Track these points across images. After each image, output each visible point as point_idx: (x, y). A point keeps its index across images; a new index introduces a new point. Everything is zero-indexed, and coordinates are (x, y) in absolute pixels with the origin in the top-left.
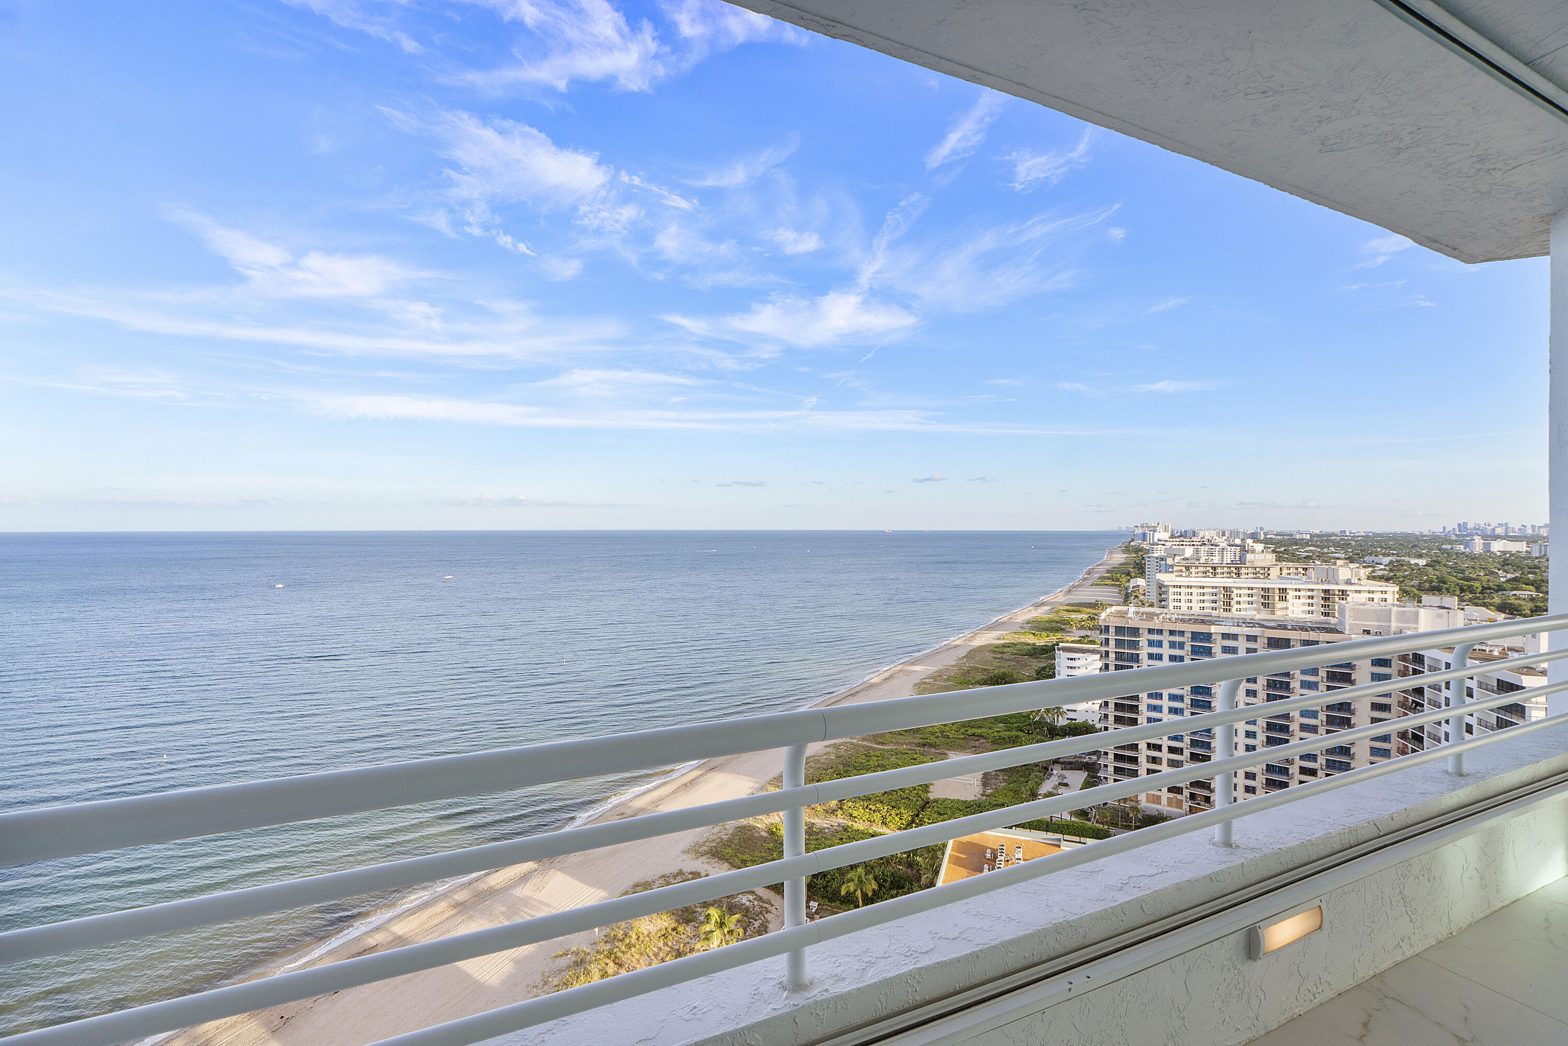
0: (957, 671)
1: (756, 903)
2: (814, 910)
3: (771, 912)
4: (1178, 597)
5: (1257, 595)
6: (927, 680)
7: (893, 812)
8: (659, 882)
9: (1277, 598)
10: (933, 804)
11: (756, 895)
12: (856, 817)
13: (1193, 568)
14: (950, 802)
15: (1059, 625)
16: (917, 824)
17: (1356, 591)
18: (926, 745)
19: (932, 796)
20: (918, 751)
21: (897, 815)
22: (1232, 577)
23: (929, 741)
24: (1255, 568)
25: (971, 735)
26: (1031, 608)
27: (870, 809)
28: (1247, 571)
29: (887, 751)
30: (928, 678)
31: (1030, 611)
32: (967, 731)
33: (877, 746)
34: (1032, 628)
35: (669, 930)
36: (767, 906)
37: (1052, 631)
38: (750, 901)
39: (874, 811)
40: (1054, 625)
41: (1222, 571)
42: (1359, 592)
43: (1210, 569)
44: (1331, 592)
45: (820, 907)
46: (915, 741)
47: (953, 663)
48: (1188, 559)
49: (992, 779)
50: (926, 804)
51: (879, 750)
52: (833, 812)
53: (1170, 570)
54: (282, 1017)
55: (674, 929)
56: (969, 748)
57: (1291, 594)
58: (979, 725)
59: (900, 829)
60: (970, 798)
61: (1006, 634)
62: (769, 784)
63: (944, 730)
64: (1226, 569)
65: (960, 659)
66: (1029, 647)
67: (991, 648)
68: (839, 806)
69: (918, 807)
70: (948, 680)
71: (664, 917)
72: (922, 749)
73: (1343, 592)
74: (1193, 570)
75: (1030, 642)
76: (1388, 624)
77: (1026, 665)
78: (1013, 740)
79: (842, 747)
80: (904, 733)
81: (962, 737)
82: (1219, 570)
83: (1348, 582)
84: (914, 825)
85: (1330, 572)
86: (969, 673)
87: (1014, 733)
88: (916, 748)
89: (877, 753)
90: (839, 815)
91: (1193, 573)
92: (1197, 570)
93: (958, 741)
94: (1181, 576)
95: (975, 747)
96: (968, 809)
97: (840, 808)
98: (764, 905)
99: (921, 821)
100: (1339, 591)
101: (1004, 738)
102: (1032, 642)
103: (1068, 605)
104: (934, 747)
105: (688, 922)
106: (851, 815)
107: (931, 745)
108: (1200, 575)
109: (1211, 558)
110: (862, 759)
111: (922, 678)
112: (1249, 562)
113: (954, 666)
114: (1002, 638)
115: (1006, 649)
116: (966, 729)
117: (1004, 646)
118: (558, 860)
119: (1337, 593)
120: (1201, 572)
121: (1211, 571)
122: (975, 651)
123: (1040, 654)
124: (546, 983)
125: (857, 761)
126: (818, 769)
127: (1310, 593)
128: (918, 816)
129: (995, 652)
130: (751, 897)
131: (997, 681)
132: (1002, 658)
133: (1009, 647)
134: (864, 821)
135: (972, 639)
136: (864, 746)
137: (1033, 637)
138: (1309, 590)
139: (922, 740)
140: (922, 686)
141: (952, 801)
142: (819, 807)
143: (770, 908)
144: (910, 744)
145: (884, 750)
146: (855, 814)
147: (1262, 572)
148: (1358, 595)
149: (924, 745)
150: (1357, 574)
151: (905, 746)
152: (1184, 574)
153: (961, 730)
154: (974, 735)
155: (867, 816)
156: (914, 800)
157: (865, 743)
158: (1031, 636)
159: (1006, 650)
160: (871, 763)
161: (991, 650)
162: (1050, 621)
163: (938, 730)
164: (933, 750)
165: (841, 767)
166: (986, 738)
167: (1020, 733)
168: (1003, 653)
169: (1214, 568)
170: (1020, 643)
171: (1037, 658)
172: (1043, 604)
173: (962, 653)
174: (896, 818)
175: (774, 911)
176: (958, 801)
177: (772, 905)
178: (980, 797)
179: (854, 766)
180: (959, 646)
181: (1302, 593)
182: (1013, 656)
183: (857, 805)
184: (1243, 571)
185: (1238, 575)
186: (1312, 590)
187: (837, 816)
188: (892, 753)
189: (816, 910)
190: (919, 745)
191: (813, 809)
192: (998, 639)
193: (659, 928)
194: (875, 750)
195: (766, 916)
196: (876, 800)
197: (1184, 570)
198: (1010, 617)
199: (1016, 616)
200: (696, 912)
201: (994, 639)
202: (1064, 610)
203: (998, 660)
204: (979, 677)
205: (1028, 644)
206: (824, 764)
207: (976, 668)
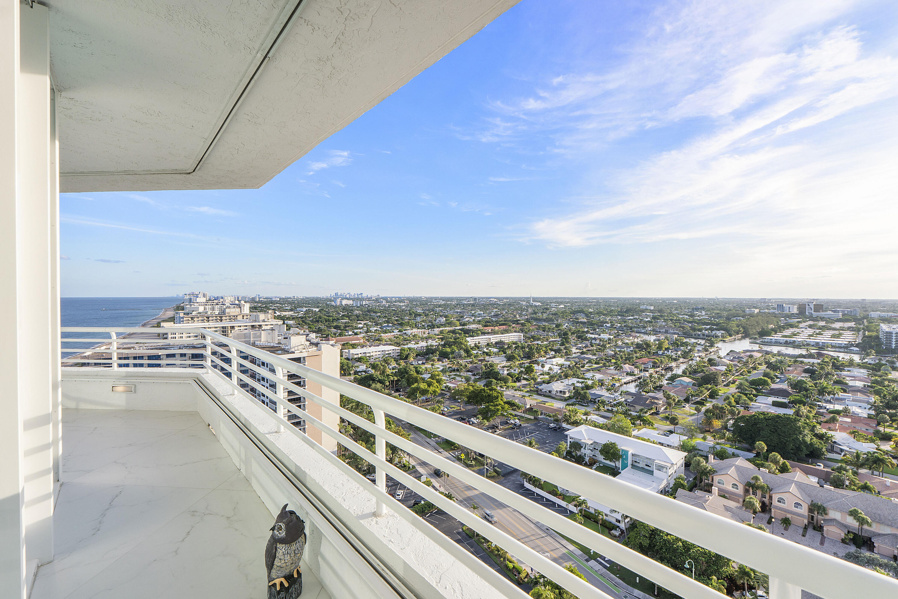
4: (174, 336)
5: (220, 331)
9: (230, 331)
13: (196, 318)
17: (266, 325)
22: (218, 322)
24: (230, 316)
28: (226, 318)
41: (212, 319)
42: (267, 325)
43: (205, 318)
44: (255, 326)
48: (200, 313)
53: (182, 320)
57: (236, 328)
64: (214, 318)
73: (260, 326)
74: (196, 319)
76: (249, 340)
82: (210, 319)
83: (264, 321)
85: (257, 316)
91: (196, 321)
92: (198, 319)
94: (189, 323)
100: (258, 325)
108: (199, 322)
109: (214, 312)
112: (227, 313)
119: (257, 326)
120: (200, 320)
121: (206, 319)
127: (246, 328)
138: (245, 326)
147: (233, 318)
148: (266, 326)
150: (267, 317)
152: (190, 322)
169: (208, 318)
181: (242, 328)
184: (224, 318)
185: (221, 320)
186: (247, 326)
197: (190, 319)
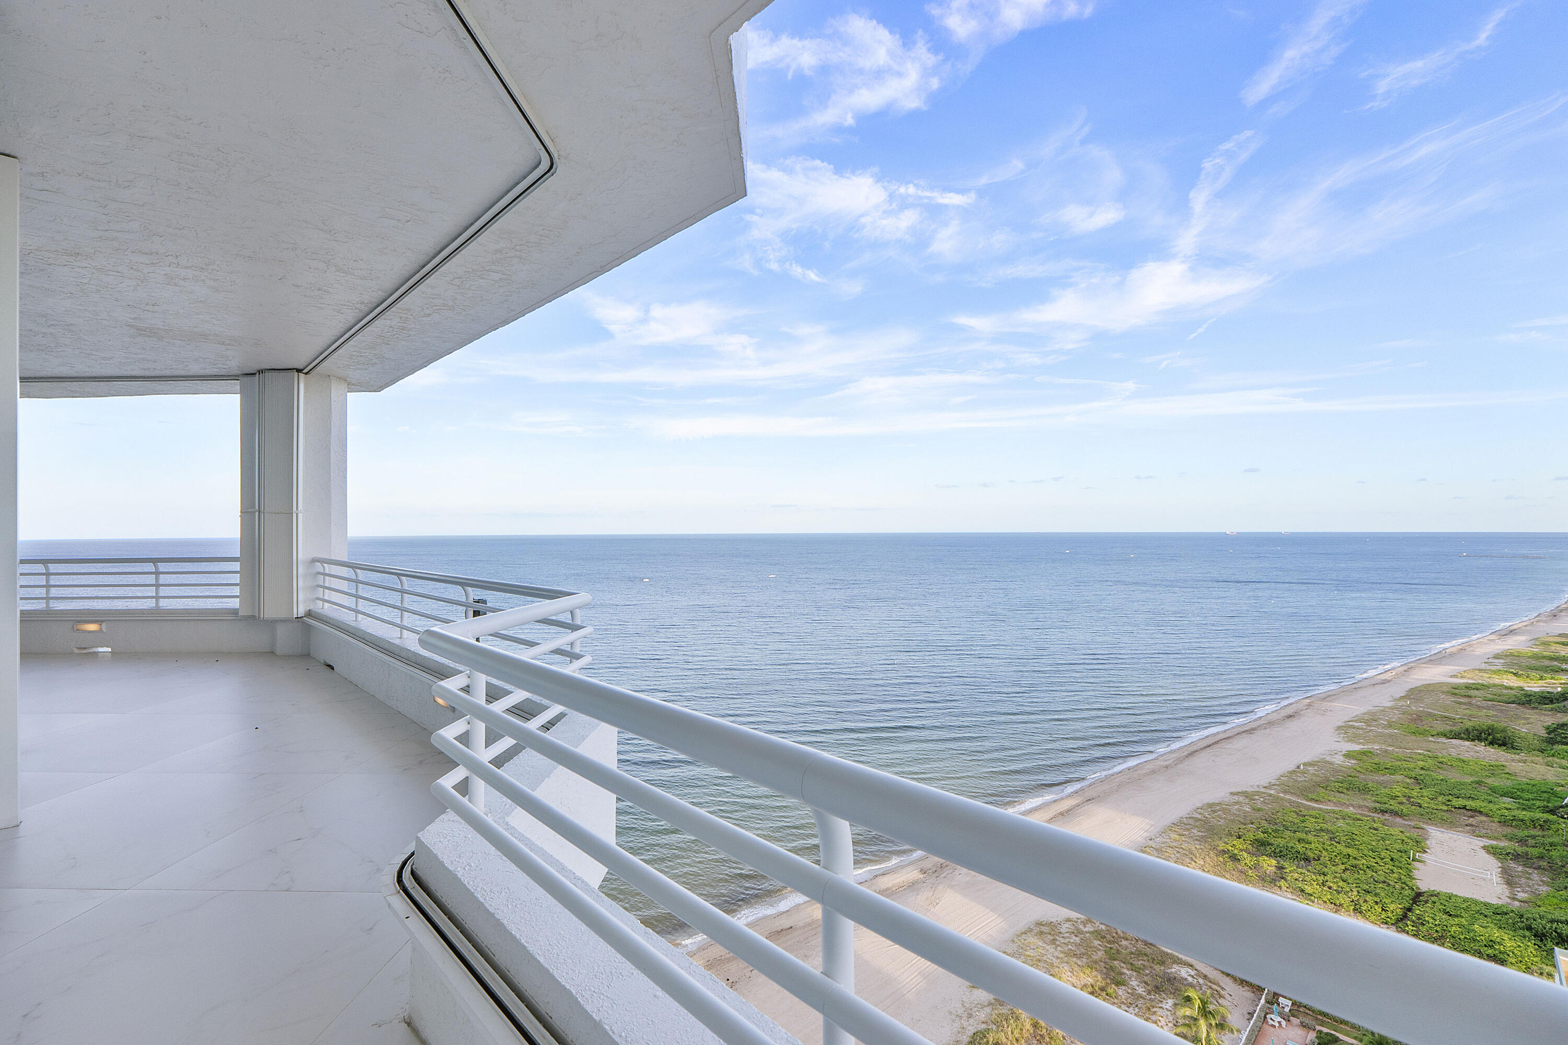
0: (1399, 716)
1: (1201, 981)
2: (1287, 1010)
3: (1224, 998)
6: (1356, 724)
7: (1368, 898)
8: (1066, 925)
10: (1434, 899)
11: (1196, 970)
12: (1311, 895)
14: (1460, 900)
15: (1556, 663)
16: (1413, 922)
18: (1386, 812)
19: (1423, 886)
20: (1376, 819)
21: (1377, 903)
23: (1392, 807)
25: (1459, 808)
26: (1492, 637)
27: (1330, 888)
29: (1328, 812)
30: (1356, 721)
31: (1490, 640)
32: (1449, 801)
33: (1308, 803)
34: (1512, 665)
35: (1097, 988)
36: (1219, 989)
37: (1546, 672)
38: (1193, 977)
39: (1339, 893)
40: (1547, 663)
45: (1296, 1008)
46: (1365, 803)
47: (1389, 704)
49: (1521, 877)
50: (1418, 897)
51: (1314, 809)
52: (1273, 881)
54: (728, 980)
55: (1102, 989)
56: (1461, 826)
58: (1468, 795)
59: (1386, 923)
60: (1494, 901)
61: (1465, 671)
62: (1170, 830)
63: (1411, 795)
65: (1398, 700)
66: (1513, 692)
67: (1445, 689)
68: (1280, 875)
69: (1408, 899)
70: (1390, 725)
71: (1088, 971)
72: (1382, 818)
75: (1512, 684)
77: (1518, 717)
78: (1540, 825)
79: (1257, 797)
80: (1345, 791)
81: (1445, 808)
84: (1409, 922)
86: (1422, 721)
87: (1541, 815)
88: (1374, 815)
89: (1314, 813)
90: (1284, 888)
93: (1440, 814)
95: (1471, 825)
96: (1499, 917)
97: (1283, 878)
98: (1214, 987)
99: (1419, 919)
101: (1522, 820)
102: (1516, 685)
103: (1560, 635)
104: (1401, 816)
105: (1118, 984)
106: (1302, 891)
107: (1395, 814)
110: (1293, 818)
111: (1347, 719)
113: (1392, 708)
114: (1460, 675)
115: (1472, 691)
116: (1447, 798)
117: (1468, 687)
118: (943, 875)
122: (1420, 691)
123: (1539, 703)
124: (970, 1016)
125: (1286, 818)
126: (1233, 821)
128: (1410, 910)
129: (1455, 694)
130: (1193, 973)
131: (1478, 737)
132: (1470, 704)
133: (1477, 689)
134: (1326, 902)
135: (1407, 673)
136: (1290, 801)
137: (1515, 678)
139: (1378, 805)
140: (1351, 731)
141: (1465, 900)
142: (1250, 872)
143: (1222, 992)
144: (1360, 807)
145: (1320, 809)
146: (1309, 889)
149: (1384, 812)
151: (1351, 808)
153: (1440, 799)
154: (1464, 808)
155: (1329, 897)
156: (1397, 886)
157: (1288, 797)
158: (1510, 676)
159: (1473, 693)
160: (1308, 824)
161: (1448, 692)
162: (1536, 657)
163: (1400, 794)
164: (1398, 820)
165: (1264, 823)
166: (1487, 815)
167: (1551, 817)
168: (1471, 697)
170: (1495, 685)
171: (1534, 708)
172: (1511, 632)
173: (1399, 690)
174: (1376, 907)
175: (1227, 996)
176: (1476, 902)
177: (1222, 988)
178: (1509, 901)
179: (1284, 825)
180: (1389, 681)
182: (1489, 703)
183: (1306, 878)
187: (1280, 887)
188: (1337, 816)
189: (1290, 1011)
190: (1375, 810)
191: (1242, 872)
192: (1451, 676)
193: (1083, 983)
194: (1309, 808)
195: (1220, 1001)
196: (1335, 877)
198: (1460, 647)
199: (1470, 646)
200: (1125, 974)
201: (1445, 676)
202: (1558, 643)
203: (1464, 707)
204: (1440, 727)
205: (1511, 688)
206: (1238, 816)
207: (1430, 714)
